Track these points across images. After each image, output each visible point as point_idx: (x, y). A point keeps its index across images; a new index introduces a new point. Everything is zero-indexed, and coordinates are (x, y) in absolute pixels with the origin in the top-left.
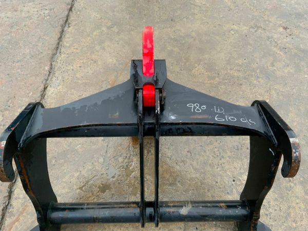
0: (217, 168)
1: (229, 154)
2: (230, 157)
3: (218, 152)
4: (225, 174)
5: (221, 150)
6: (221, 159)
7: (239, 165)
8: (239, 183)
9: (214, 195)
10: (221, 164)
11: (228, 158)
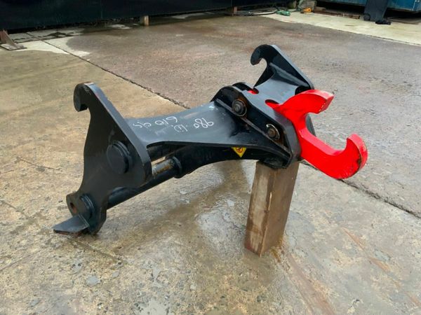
0: (149, 263)
1: (146, 290)
2: (142, 285)
3: (162, 280)
4: (135, 263)
5: (159, 286)
6: (152, 275)
7: (123, 285)
8: (111, 266)
9: (136, 237)
10: (147, 270)
11: (144, 282)
